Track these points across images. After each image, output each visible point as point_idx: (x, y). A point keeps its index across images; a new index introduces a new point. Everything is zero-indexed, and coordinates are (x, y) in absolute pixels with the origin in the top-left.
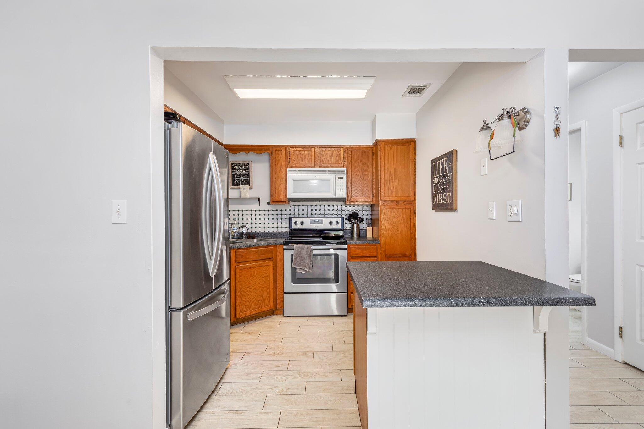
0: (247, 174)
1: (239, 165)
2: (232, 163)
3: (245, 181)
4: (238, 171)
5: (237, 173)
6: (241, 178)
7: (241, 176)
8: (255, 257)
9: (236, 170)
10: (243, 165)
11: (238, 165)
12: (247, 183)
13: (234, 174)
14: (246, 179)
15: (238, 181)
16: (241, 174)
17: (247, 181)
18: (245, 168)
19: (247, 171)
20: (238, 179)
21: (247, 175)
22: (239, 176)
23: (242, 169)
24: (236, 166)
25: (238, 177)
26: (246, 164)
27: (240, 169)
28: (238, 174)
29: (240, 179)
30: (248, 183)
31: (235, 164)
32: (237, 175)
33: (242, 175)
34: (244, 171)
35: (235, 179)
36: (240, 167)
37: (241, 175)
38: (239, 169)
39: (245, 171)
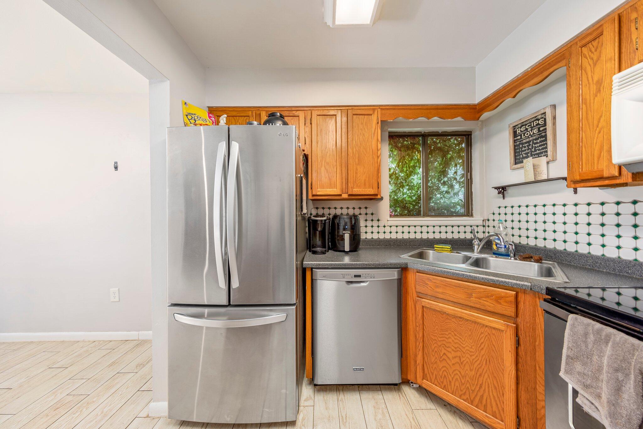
0: (543, 134)
1: (526, 125)
2: (514, 127)
3: (539, 150)
4: (524, 135)
5: (522, 140)
6: (530, 147)
7: (531, 143)
8: (460, 297)
9: (521, 136)
10: (535, 121)
11: (524, 125)
12: (542, 153)
13: (518, 143)
14: (540, 146)
15: (525, 154)
16: (531, 139)
17: (542, 149)
18: (538, 124)
19: (541, 129)
20: (525, 150)
21: (542, 137)
22: (526, 145)
23: (531, 130)
24: (521, 128)
25: (525, 147)
26: (539, 117)
27: (529, 130)
28: (524, 141)
29: (528, 150)
30: (544, 152)
31: (519, 126)
32: (522, 144)
33: (533, 140)
34: (535, 131)
35: (519, 152)
36: (528, 126)
37: (530, 141)
38: (526, 131)
39: (539, 131)
